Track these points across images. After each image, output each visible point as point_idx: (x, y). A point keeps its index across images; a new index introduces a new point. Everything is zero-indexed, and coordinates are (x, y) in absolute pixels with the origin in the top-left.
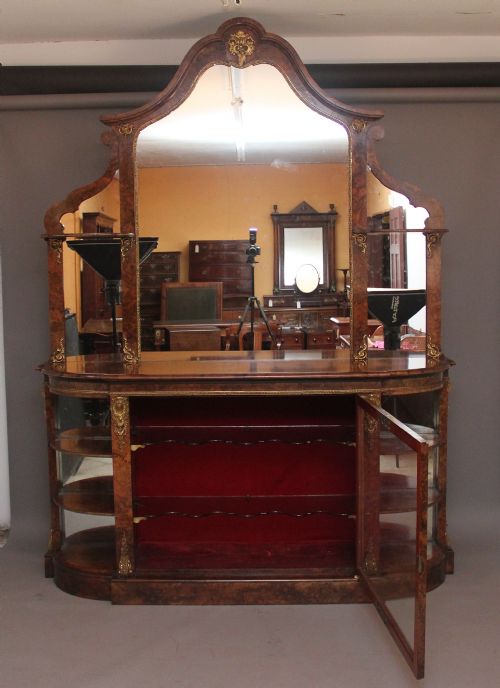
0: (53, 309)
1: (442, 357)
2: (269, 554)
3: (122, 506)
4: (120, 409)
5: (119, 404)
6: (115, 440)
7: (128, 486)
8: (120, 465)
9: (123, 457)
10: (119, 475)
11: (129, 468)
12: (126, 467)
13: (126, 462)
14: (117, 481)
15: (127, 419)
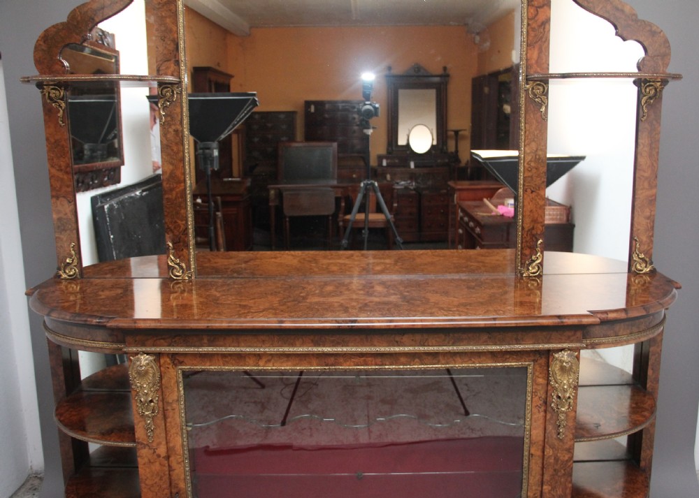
0: (57, 198)
1: (653, 273)
4: (143, 375)
5: (141, 367)
6: (140, 421)
7: (165, 493)
8: (149, 461)
9: (154, 449)
10: (148, 475)
11: (164, 466)
12: (160, 464)
13: (159, 456)
14: (146, 485)
15: (157, 390)
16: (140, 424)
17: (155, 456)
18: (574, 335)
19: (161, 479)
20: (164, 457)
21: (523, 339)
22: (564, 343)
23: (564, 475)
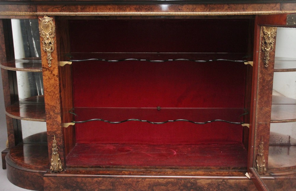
2: (175, 153)
3: (52, 113)
4: (47, 27)
5: (45, 22)
6: (44, 55)
7: (57, 96)
8: (49, 77)
9: (51, 71)
10: (48, 86)
11: (57, 81)
12: (55, 80)
13: (54, 75)
14: (47, 92)
15: (54, 37)
16: (45, 57)
17: (52, 76)
18: (275, 6)
19: (55, 88)
20: (56, 76)
21: (247, 9)
22: (270, 11)
23: (268, 89)
